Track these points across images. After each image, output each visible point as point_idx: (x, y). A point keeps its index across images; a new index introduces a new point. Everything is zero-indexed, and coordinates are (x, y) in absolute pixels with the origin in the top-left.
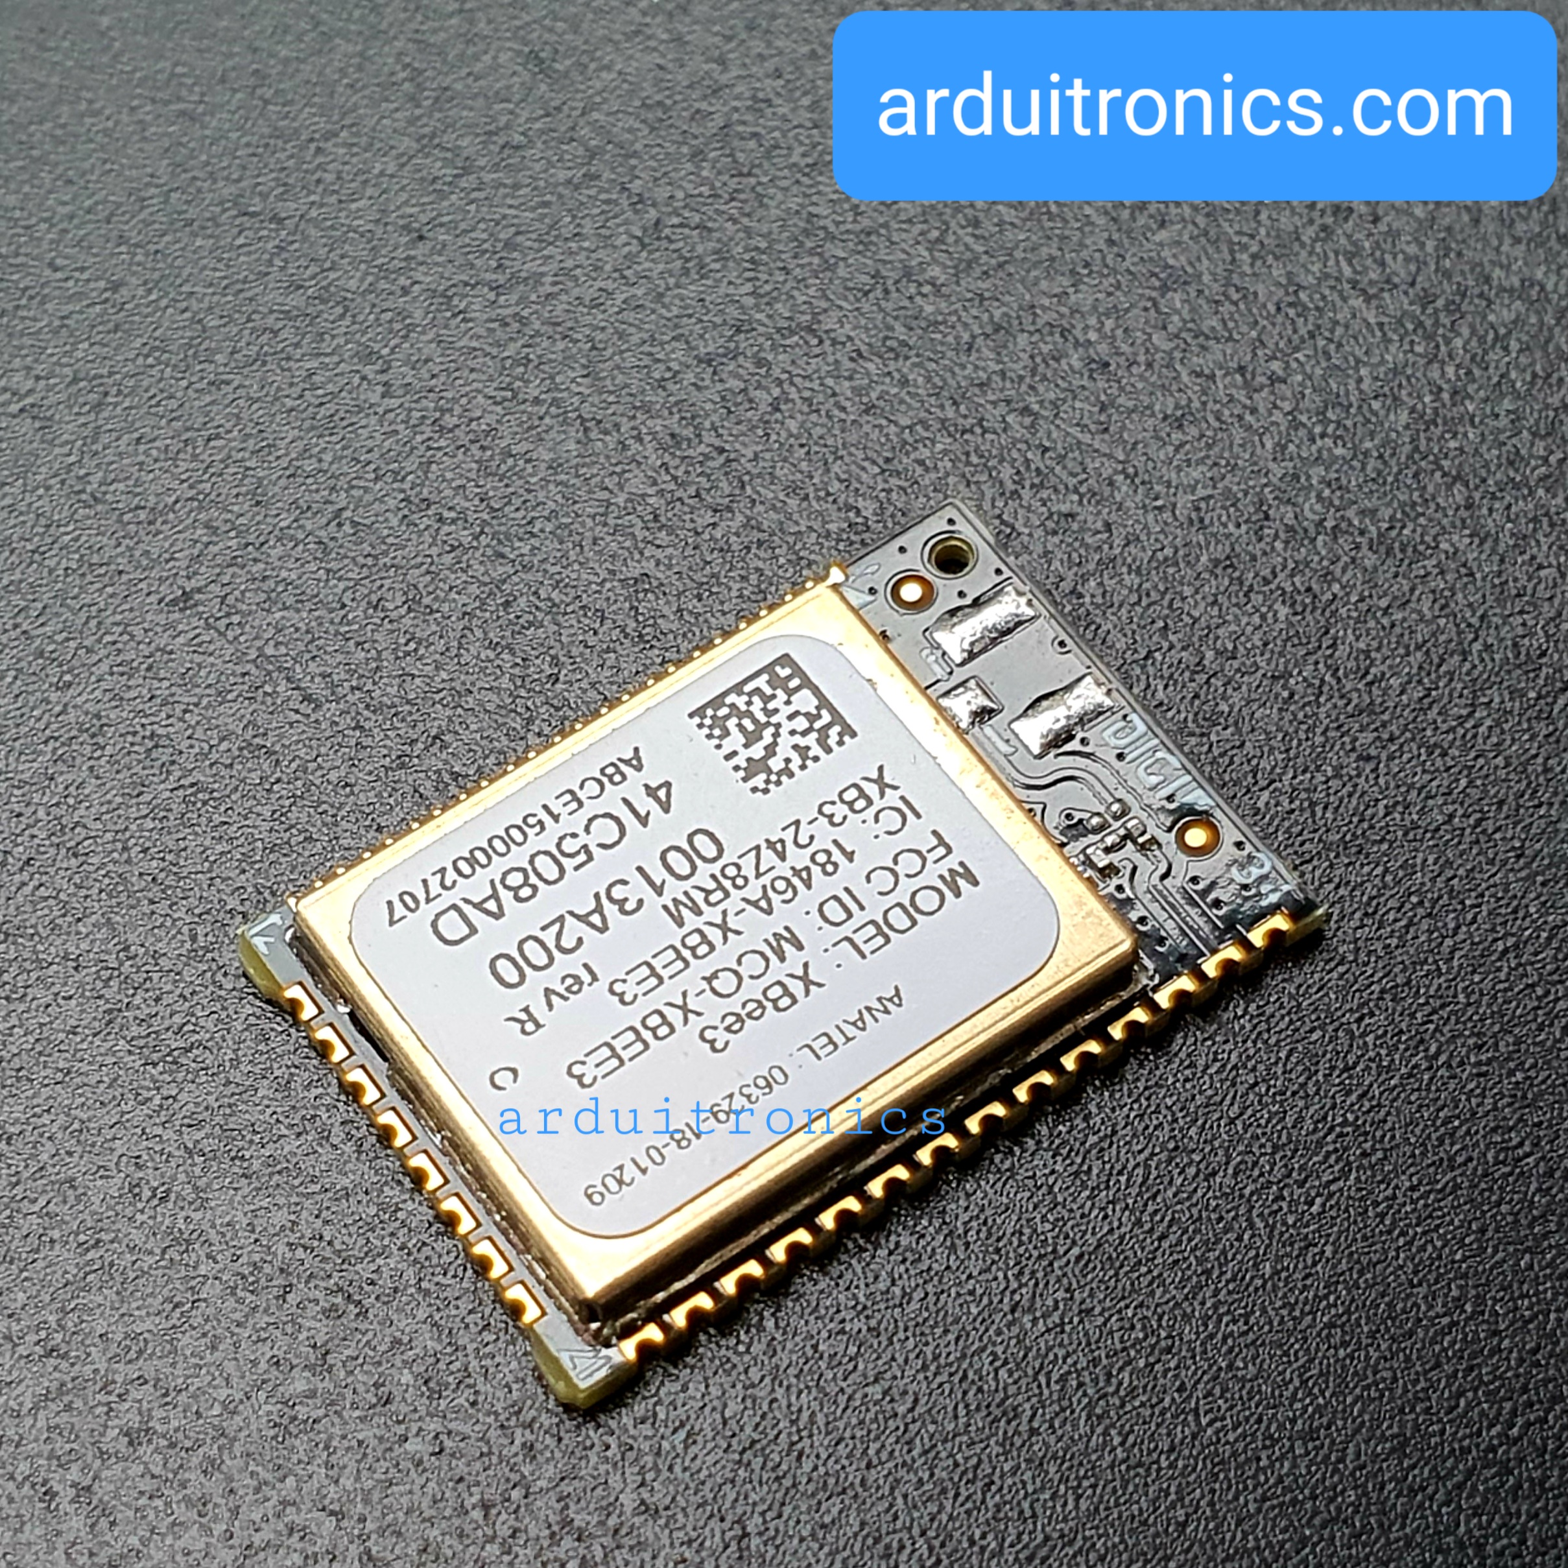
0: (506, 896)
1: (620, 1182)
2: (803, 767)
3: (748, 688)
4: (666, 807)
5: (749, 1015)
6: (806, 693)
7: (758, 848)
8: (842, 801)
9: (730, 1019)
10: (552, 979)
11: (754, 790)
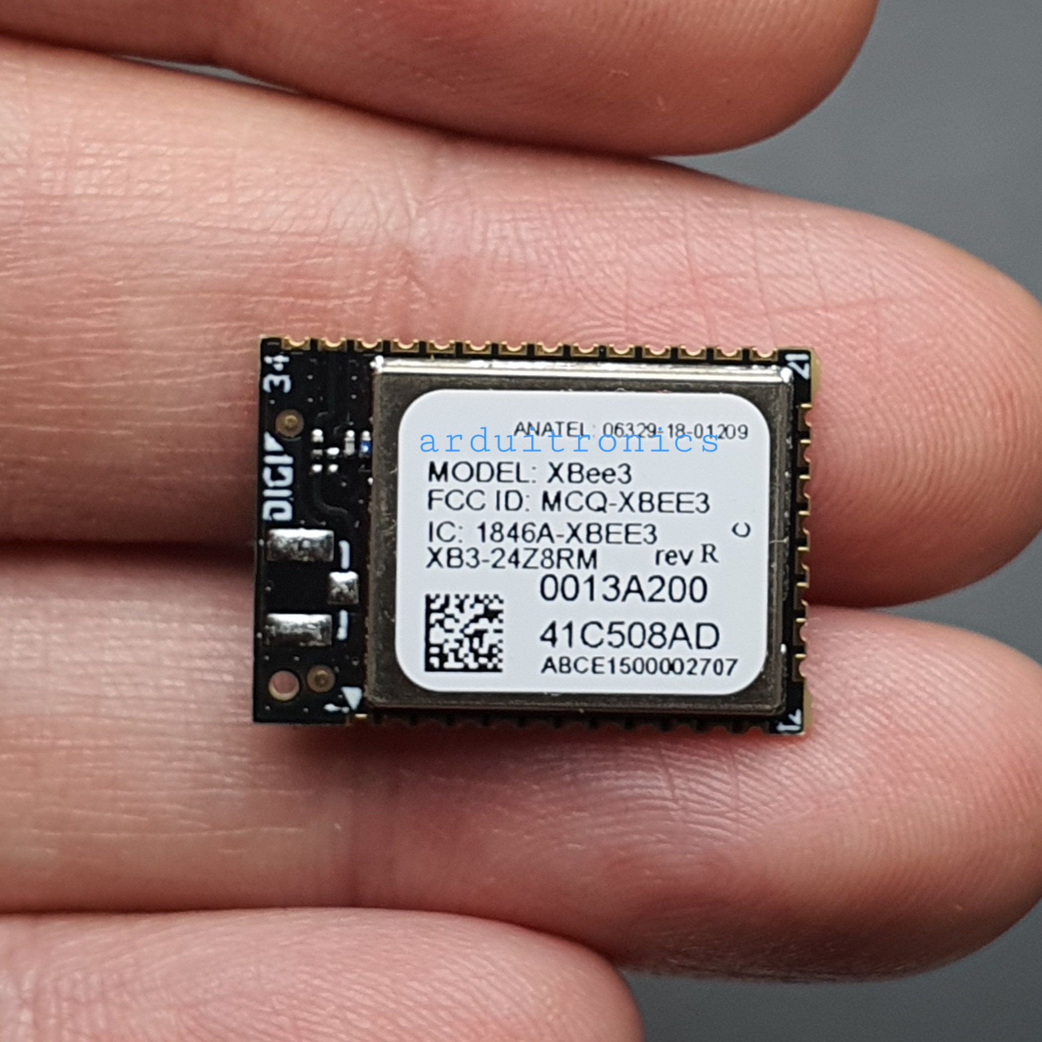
0: (669, 635)
1: (726, 429)
2: (467, 597)
3: (460, 665)
4: (553, 627)
5: (598, 474)
6: (433, 640)
7: (525, 566)
8: (462, 561)
9: (609, 478)
10: (679, 568)
11: (501, 602)
